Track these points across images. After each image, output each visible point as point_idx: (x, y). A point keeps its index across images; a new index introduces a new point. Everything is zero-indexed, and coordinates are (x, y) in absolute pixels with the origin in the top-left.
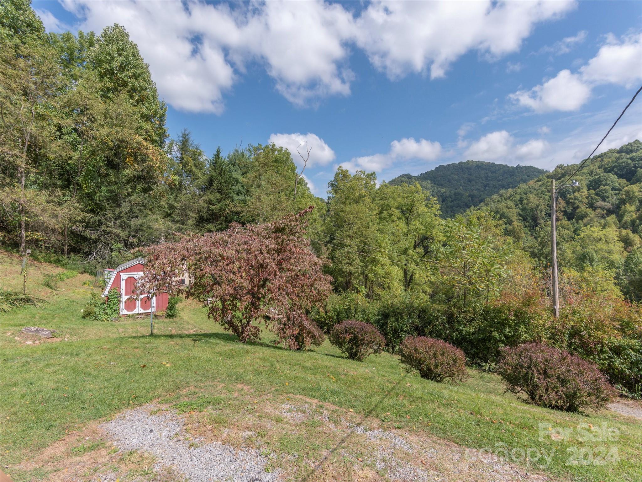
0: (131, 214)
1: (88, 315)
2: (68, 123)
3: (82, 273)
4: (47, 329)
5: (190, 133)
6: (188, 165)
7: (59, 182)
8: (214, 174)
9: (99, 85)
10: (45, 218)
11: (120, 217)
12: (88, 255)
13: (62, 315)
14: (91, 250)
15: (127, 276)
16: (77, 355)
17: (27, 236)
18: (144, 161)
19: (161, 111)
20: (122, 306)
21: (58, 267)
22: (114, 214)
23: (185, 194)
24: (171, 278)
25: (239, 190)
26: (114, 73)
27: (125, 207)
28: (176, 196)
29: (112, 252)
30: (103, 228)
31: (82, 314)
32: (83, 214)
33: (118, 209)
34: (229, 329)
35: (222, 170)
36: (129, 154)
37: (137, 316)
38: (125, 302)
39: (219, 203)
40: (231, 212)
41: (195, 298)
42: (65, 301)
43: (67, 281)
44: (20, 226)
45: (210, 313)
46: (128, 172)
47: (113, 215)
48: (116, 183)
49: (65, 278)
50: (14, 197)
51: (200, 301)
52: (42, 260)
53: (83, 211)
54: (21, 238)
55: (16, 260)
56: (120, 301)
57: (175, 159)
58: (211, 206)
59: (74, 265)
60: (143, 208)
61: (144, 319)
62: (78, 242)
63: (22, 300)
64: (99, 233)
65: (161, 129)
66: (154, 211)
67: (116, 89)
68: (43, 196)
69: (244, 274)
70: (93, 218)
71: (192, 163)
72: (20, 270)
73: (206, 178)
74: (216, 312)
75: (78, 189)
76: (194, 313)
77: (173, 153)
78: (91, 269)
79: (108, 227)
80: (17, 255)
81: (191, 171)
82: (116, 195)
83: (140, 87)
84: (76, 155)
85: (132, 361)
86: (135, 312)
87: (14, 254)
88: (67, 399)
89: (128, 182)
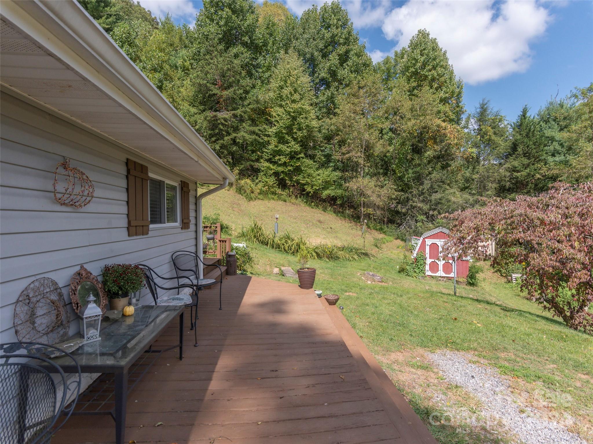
0: (432, 190)
1: (402, 270)
2: (387, 125)
3: (396, 239)
4: (379, 276)
5: (488, 101)
6: (487, 135)
7: (381, 171)
8: (519, 137)
9: (407, 87)
10: (374, 198)
11: (423, 194)
12: (400, 225)
13: (385, 267)
14: (402, 222)
15: (431, 243)
16: (401, 296)
17: (364, 211)
18: (442, 141)
19: (457, 90)
20: (427, 267)
21: (381, 233)
22: (419, 191)
23: (483, 165)
24: (477, 242)
25: (555, 150)
26: (418, 72)
27: (427, 184)
28: (474, 168)
29: (416, 223)
30: (411, 203)
31: (398, 270)
32: (396, 193)
33: (421, 186)
34: (549, 309)
35: (530, 131)
36: (430, 138)
37: (440, 279)
38: (430, 264)
39: (526, 169)
40: (543, 176)
41: (496, 272)
42: (386, 258)
43: (387, 244)
44: (361, 205)
45: (522, 286)
46: (429, 153)
47: (417, 192)
48: (419, 165)
49: (386, 242)
50: (358, 184)
51: (502, 275)
52: (372, 228)
53: (396, 191)
54: (361, 213)
55: (359, 228)
56: (425, 263)
57: (472, 132)
58: (515, 174)
59: (391, 232)
60: (442, 184)
61: (445, 282)
62: (393, 215)
63: (364, 253)
64: (407, 208)
65: (458, 107)
66: (451, 185)
67: (419, 86)
68: (372, 183)
69: (576, 244)
70: (403, 196)
71: (491, 131)
72: (361, 234)
73: (509, 144)
74: (532, 286)
75: (393, 174)
76: (496, 287)
77: (470, 127)
78: (402, 236)
79: (414, 202)
80: (359, 224)
81: (490, 140)
82: (419, 175)
83: (438, 75)
84: (391, 149)
85: (443, 312)
86: (437, 274)
87: (358, 224)
88: (400, 325)
89: (429, 162)
